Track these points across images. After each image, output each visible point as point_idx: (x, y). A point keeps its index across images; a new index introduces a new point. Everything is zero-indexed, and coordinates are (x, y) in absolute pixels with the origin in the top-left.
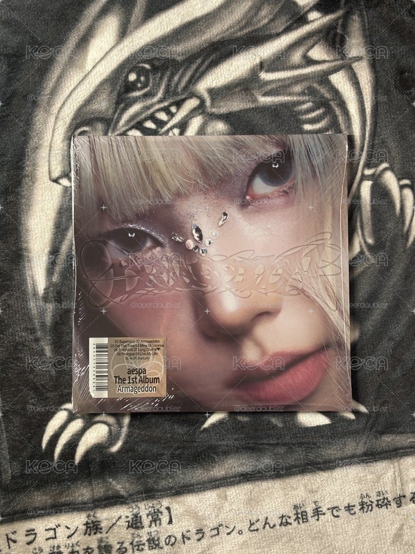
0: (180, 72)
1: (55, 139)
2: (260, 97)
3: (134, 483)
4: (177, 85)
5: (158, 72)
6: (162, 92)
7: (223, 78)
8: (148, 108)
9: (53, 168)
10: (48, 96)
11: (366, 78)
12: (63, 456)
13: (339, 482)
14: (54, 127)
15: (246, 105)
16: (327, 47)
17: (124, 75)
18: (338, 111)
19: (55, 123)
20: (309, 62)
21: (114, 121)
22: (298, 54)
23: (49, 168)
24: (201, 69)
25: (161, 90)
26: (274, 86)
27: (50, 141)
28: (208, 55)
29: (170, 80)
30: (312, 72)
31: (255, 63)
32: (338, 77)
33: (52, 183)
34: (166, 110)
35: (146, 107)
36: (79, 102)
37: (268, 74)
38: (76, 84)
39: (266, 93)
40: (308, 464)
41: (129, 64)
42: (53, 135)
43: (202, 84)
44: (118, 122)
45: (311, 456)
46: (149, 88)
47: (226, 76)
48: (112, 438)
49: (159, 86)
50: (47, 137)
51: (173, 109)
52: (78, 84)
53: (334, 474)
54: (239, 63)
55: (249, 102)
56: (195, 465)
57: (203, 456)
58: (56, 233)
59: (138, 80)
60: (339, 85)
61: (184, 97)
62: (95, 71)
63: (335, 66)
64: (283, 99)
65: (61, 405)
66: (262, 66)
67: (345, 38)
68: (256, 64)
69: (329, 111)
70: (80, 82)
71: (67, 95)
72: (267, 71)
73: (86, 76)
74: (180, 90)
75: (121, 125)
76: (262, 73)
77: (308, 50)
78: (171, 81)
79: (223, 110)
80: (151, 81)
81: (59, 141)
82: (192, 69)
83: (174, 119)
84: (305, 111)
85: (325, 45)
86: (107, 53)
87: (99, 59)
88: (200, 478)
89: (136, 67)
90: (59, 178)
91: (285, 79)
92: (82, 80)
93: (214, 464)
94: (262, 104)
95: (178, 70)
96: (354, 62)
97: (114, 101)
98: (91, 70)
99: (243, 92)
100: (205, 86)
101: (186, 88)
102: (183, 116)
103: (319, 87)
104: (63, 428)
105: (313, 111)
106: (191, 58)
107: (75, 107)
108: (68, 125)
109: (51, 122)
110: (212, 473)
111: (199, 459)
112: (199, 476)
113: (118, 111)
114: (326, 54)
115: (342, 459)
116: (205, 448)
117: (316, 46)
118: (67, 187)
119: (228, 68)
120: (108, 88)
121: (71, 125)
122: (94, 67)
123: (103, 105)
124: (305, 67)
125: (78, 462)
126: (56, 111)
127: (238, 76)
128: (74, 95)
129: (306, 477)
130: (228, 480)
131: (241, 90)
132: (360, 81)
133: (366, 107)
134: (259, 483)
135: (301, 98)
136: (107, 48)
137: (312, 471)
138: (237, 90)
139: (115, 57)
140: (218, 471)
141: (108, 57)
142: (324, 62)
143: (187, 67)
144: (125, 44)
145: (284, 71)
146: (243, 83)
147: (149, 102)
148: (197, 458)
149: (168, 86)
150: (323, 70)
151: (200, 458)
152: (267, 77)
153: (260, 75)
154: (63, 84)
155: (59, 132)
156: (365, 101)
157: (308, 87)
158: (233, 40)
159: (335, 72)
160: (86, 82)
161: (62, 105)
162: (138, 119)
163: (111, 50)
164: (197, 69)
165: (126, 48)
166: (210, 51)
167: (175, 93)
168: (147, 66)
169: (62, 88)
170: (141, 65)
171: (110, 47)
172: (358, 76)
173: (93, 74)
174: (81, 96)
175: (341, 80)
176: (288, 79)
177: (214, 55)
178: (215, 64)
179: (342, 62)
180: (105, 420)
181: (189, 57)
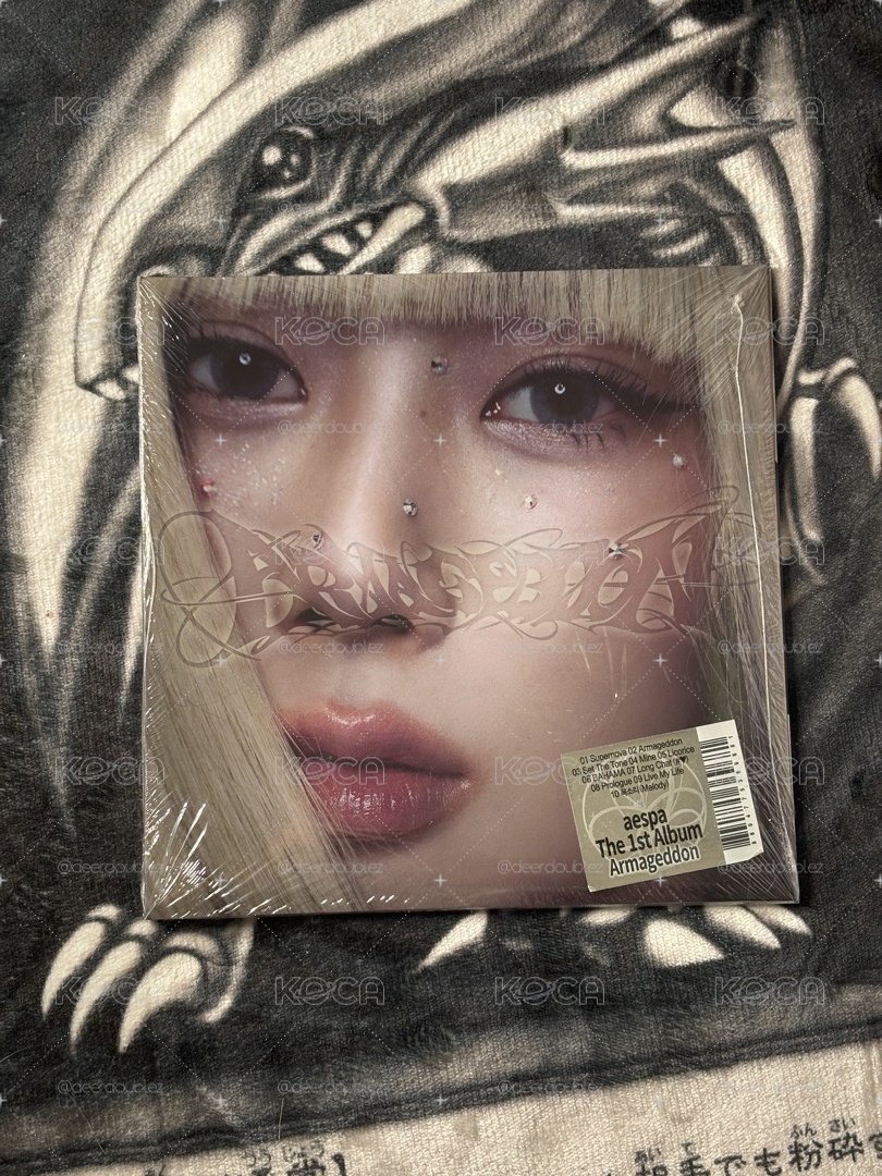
0: (381, 147)
1: (90, 291)
2: (561, 206)
3: (258, 1096)
4: (373, 175)
5: (330, 146)
6: (338, 191)
7: (479, 161)
8: (305, 225)
9: (85, 356)
10: (78, 195)
11: (801, 169)
12: (90, 1030)
13: (742, 1096)
14: (90, 264)
15: (531, 223)
16: (713, 97)
17: (252, 151)
18: (739, 242)
19: (93, 254)
20: (675, 129)
21: (228, 253)
22: (649, 113)
23: (75, 358)
24: (429, 141)
25: (338, 185)
26: (593, 182)
27: (78, 295)
28: (447, 110)
29: (357, 165)
30: (680, 153)
31: (551, 130)
32: (739, 164)
33: (81, 391)
34: (348, 231)
35: (303, 223)
36: (148, 210)
37: (580, 155)
38: (143, 169)
39: (576, 197)
40: (670, 1055)
41: (263, 128)
42: (86, 283)
43: (432, 173)
44: (236, 256)
45: (678, 1037)
46: (308, 181)
47: (486, 158)
48: (209, 987)
49: (332, 176)
50: (74, 285)
51: (364, 229)
52: (146, 170)
53: (730, 1079)
54: (514, 130)
55: (536, 216)
56: (403, 1054)
57: (423, 1034)
58: (88, 506)
59: (284, 163)
60: (743, 184)
61: (388, 201)
62: (186, 141)
63: (732, 140)
64: (615, 212)
65: (89, 910)
66: (567, 136)
67: (754, 80)
68: (555, 132)
69: (719, 240)
70: (151, 165)
71: (121, 194)
72: (579, 148)
73: (165, 151)
74: (380, 187)
75: (244, 263)
76: (567, 152)
77: (671, 104)
78: (359, 167)
79: (479, 234)
80: (315, 166)
81: (100, 297)
82: (408, 141)
83: (365, 251)
84: (663, 239)
85: (710, 93)
86: (214, 102)
87: (196, 116)
88: (415, 1085)
89: (280, 133)
90: (97, 380)
91: (618, 167)
92: (157, 160)
93: (448, 1053)
94: (566, 223)
95: (377, 143)
96: (776, 131)
97: (229, 209)
98: (177, 139)
99: (524, 194)
100: (439, 180)
101: (393, 183)
102: (385, 245)
103: (695, 187)
104: (92, 963)
105: (684, 239)
106: (405, 117)
107: (139, 220)
108: (121, 261)
109: (82, 253)
110: (443, 1073)
111: (413, 1041)
112: (413, 1082)
113: (238, 231)
114: (711, 114)
115: (749, 1043)
116: (427, 1014)
117: (689, 96)
118: (116, 402)
119: (489, 140)
120: (214, 179)
121: (128, 260)
122: (184, 132)
123: (203, 217)
124: (665, 141)
125: (126, 1045)
126: (94, 229)
127: (512, 158)
128: (136, 196)
129: (664, 1086)
130: (482, 1092)
131: (519, 191)
132: (789, 175)
133: (803, 230)
134: (555, 1099)
135: (654, 210)
136: (215, 90)
137: (679, 1072)
138: (509, 189)
139: (232, 110)
140: (460, 1070)
141: (218, 110)
142: (708, 129)
143: (398, 135)
144: (257, 81)
145: (617, 149)
146: (525, 173)
147: (309, 212)
148: (409, 1039)
149: (353, 177)
150: (706, 149)
151: (416, 1038)
152: (578, 163)
153: (562, 156)
154: (112, 167)
155: (101, 275)
156: (801, 218)
157: (671, 186)
158: (501, 77)
159: (734, 153)
160: (165, 165)
161: (110, 214)
162: (284, 251)
163: (224, 93)
164: (420, 140)
165: (258, 93)
166: (449, 100)
167: (369, 194)
168: (306, 132)
169: (110, 176)
170: (291, 129)
171: (222, 88)
172: (786, 163)
173: (181, 147)
174: (154, 196)
175: (747, 171)
176: (627, 166)
177: (459, 111)
178: (460, 129)
179: (747, 131)
180: (193, 945)
181: (402, 114)
